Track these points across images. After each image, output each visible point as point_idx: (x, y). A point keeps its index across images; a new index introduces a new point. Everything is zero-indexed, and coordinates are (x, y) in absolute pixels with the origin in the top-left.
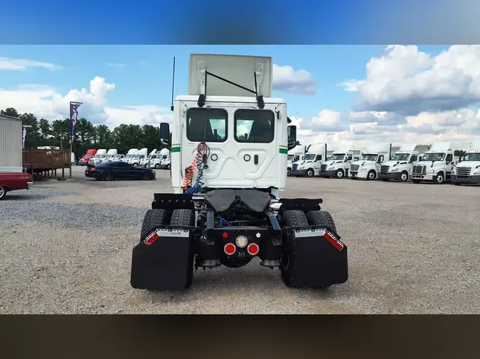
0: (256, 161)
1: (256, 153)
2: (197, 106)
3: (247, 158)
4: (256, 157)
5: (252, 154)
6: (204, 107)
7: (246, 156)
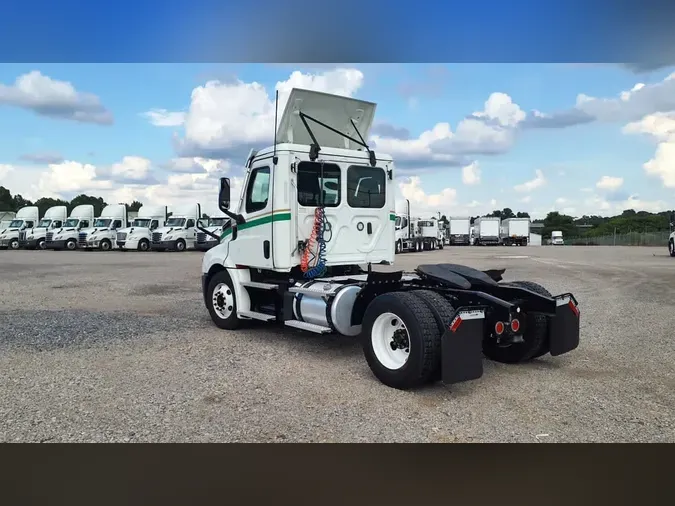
0: (370, 231)
1: (369, 220)
2: (308, 160)
3: (360, 227)
4: (369, 225)
5: (365, 221)
6: (316, 160)
7: (360, 225)
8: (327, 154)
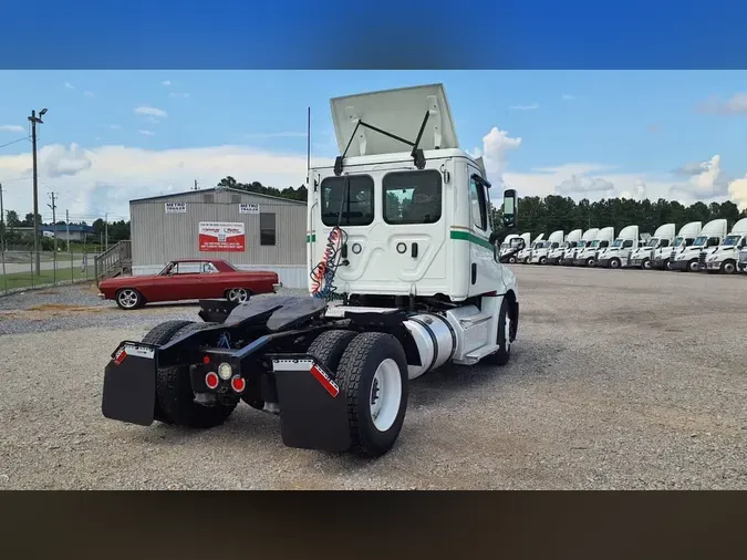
0: (415, 254)
1: (415, 240)
2: (333, 175)
3: (402, 248)
4: (415, 247)
5: (409, 241)
6: (342, 174)
7: (399, 246)
8: (357, 164)
